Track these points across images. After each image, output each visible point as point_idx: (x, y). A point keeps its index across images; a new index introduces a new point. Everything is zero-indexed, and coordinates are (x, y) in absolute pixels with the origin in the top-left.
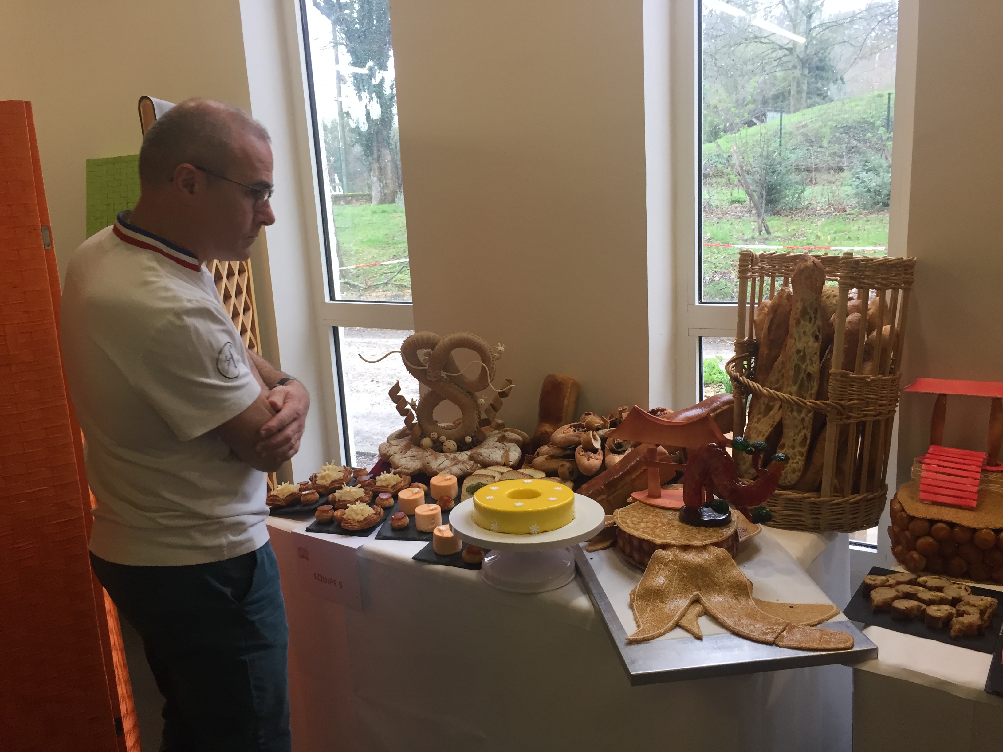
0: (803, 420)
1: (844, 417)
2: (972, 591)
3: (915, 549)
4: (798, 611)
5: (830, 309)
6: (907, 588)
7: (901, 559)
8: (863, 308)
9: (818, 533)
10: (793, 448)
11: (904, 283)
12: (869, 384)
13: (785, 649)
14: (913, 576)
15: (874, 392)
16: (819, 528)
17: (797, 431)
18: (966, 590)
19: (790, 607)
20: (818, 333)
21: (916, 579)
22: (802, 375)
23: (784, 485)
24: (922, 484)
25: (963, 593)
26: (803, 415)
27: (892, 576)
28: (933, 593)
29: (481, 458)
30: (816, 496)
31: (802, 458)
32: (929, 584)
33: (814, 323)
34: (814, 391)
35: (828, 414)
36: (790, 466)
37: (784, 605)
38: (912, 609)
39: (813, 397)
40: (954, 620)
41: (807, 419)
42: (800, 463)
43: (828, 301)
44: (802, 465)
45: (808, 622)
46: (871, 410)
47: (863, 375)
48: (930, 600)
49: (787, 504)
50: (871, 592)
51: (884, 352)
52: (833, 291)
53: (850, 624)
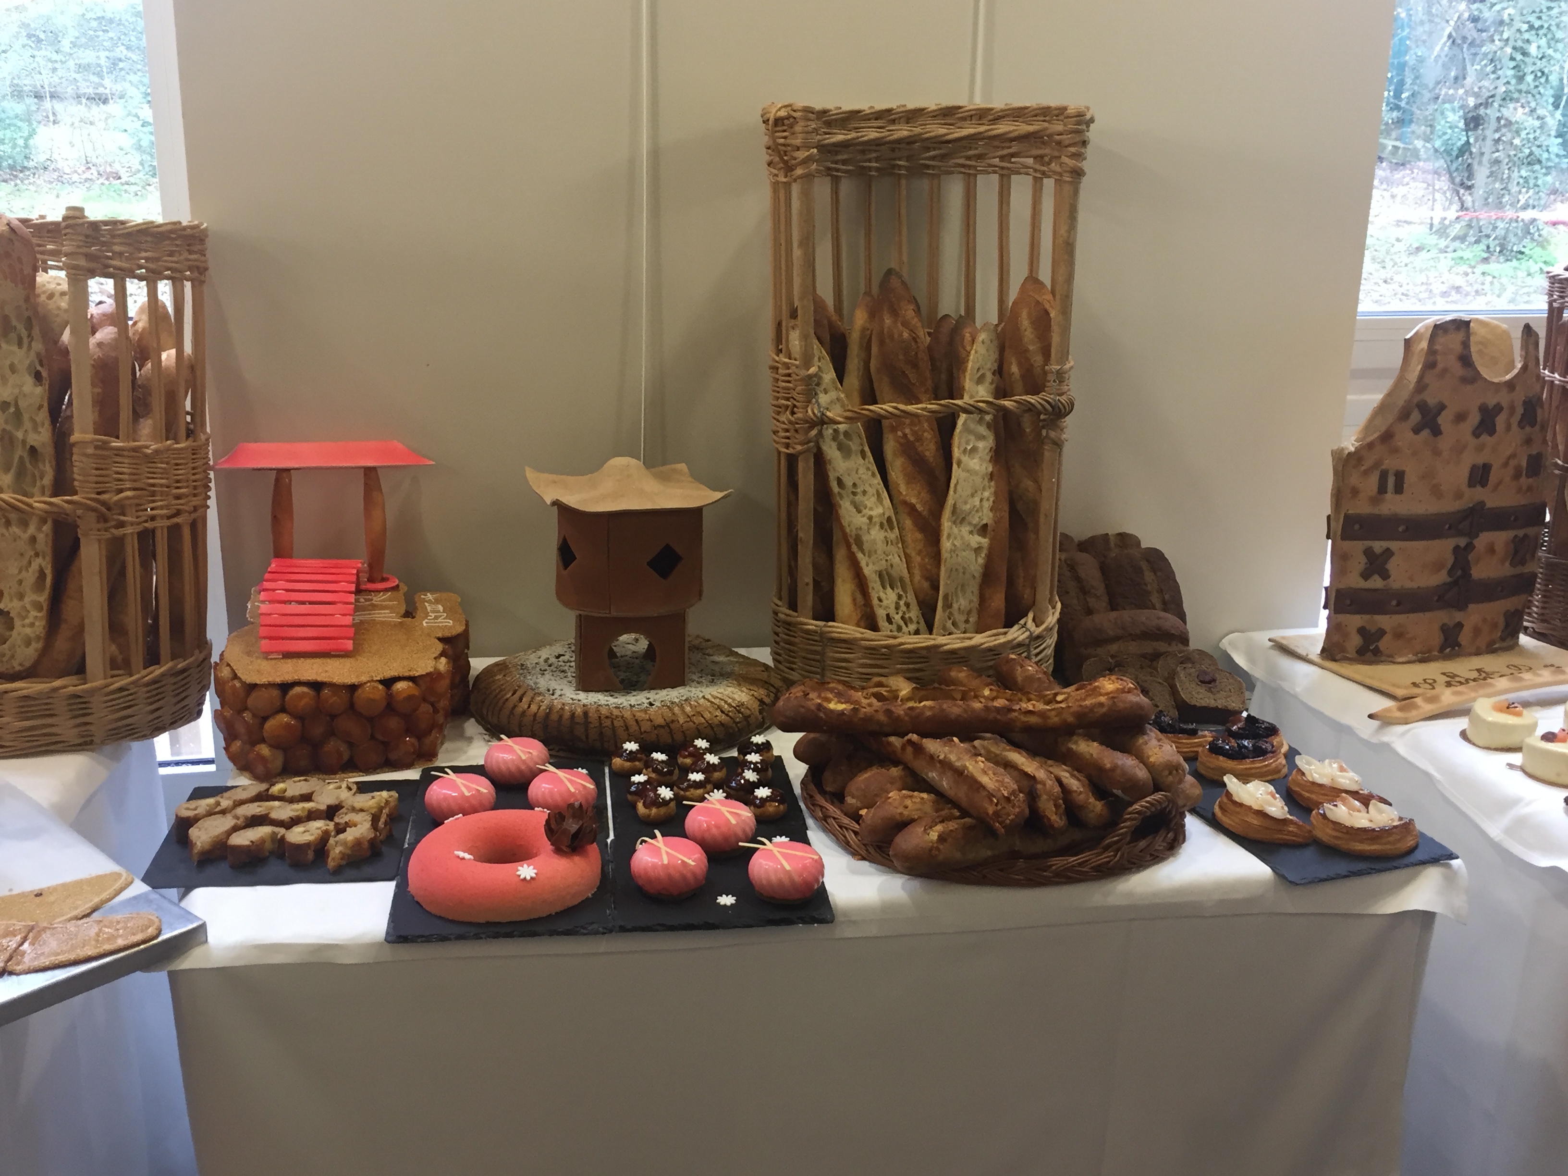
0: (33, 539)
1: (113, 523)
2: (358, 788)
3: (263, 741)
4: (52, 898)
5: (58, 320)
6: (254, 809)
7: (243, 764)
8: (119, 316)
9: (92, 750)
10: (21, 596)
11: (190, 269)
12: (150, 459)
13: (29, 976)
14: (262, 787)
15: (162, 473)
16: (91, 742)
17: (25, 562)
18: (350, 789)
19: (37, 895)
20: (39, 368)
21: (268, 790)
22: (19, 452)
23: (11, 671)
24: (262, 626)
25: (344, 795)
26: (32, 529)
27: (226, 795)
28: (295, 806)
30: (78, 682)
31: (39, 614)
32: (289, 794)
33: (30, 347)
34: (48, 480)
35: (79, 522)
36: (19, 634)
37: (23, 895)
38: (262, 841)
39: (47, 493)
40: (332, 841)
41: (41, 537)
42: (37, 624)
43: (51, 305)
44: (41, 629)
45: (69, 916)
46: (161, 508)
47: (136, 443)
48: (291, 818)
49: (22, 707)
50: (190, 831)
51: (172, 401)
52: (59, 284)
53: (154, 895)
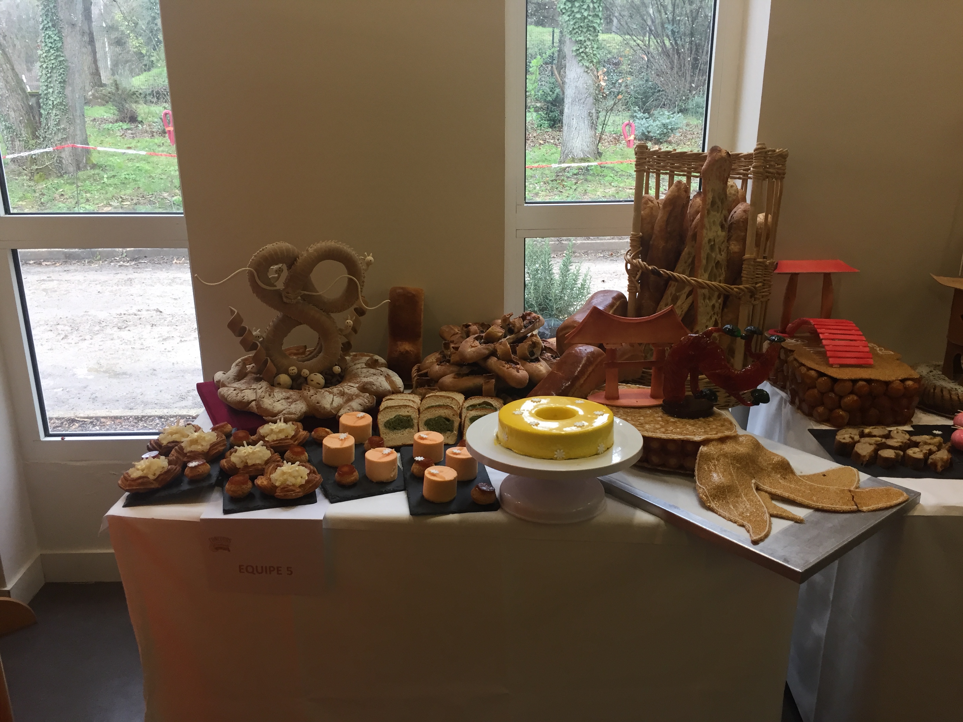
1: (753, 299)
4: (833, 478)
12: (766, 267)
17: (709, 316)
19: (823, 475)
20: (724, 223)
22: (713, 263)
24: (828, 351)
29: (375, 388)
34: (724, 276)
37: (817, 475)
40: (932, 458)
46: (767, 291)
47: (763, 260)
50: (855, 449)
